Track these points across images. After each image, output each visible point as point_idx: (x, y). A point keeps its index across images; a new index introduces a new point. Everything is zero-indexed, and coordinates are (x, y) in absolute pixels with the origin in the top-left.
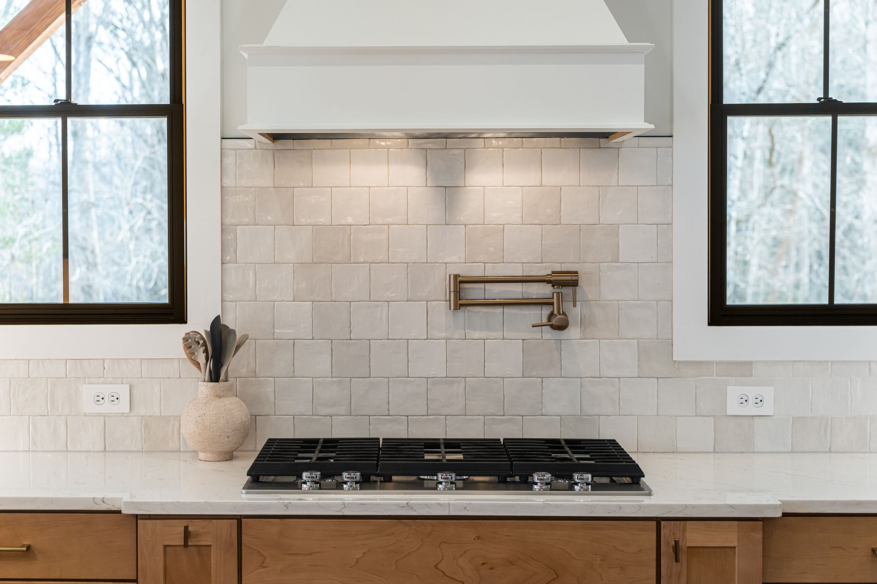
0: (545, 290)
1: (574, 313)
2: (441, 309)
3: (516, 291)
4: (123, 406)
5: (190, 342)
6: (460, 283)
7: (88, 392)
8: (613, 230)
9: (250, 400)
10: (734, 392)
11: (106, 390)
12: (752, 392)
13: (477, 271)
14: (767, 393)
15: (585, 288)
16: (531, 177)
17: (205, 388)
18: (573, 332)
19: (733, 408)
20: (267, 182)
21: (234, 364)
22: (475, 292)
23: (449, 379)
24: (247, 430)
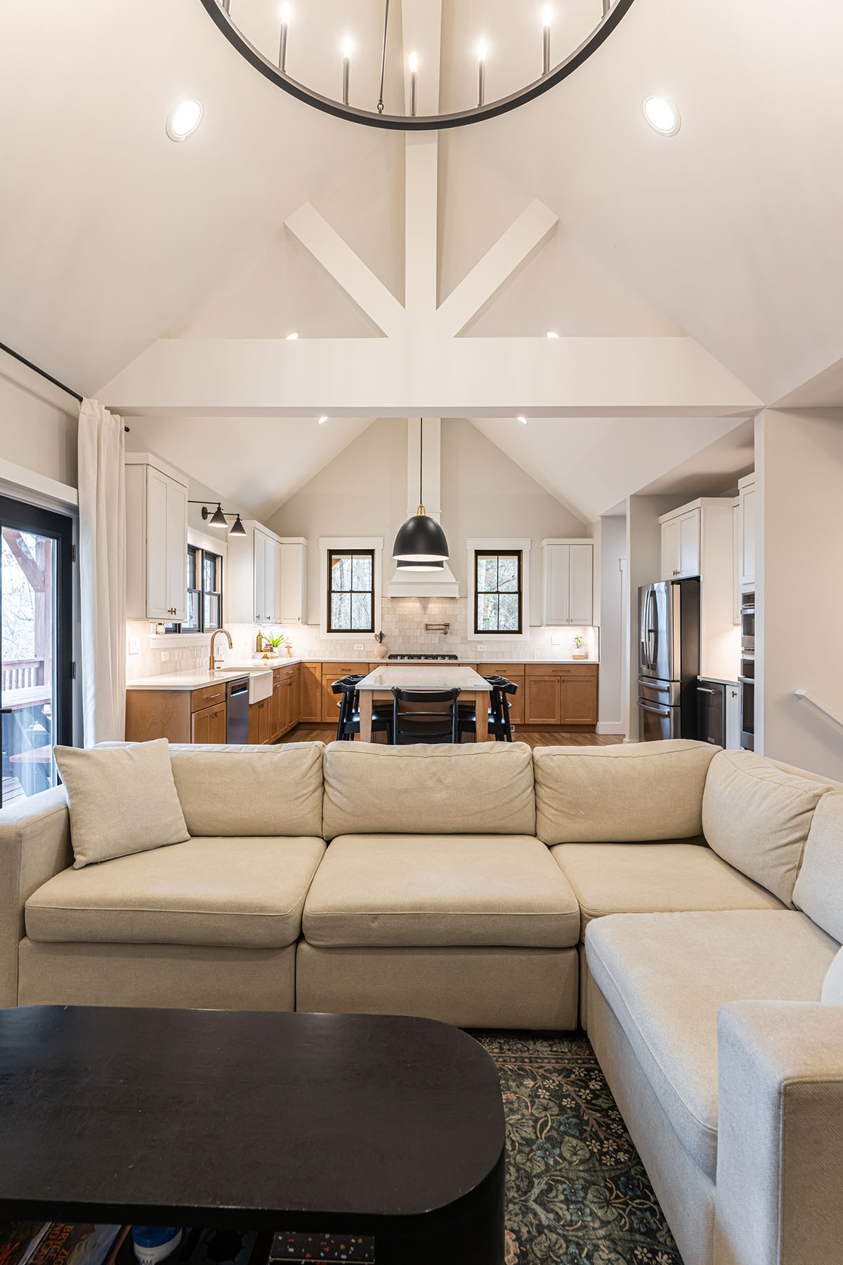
0: (443, 627)
1: (449, 631)
2: (423, 631)
3: (438, 627)
4: (362, 648)
5: (376, 636)
6: (427, 625)
7: (356, 646)
8: (456, 615)
9: (387, 648)
10: (479, 647)
11: (359, 646)
12: (482, 646)
13: (430, 623)
14: (485, 647)
15: (451, 626)
16: (441, 606)
17: (379, 644)
18: (448, 635)
19: (479, 650)
20: (390, 606)
21: (384, 640)
22: (429, 627)
23: (425, 644)
24: (387, 652)
